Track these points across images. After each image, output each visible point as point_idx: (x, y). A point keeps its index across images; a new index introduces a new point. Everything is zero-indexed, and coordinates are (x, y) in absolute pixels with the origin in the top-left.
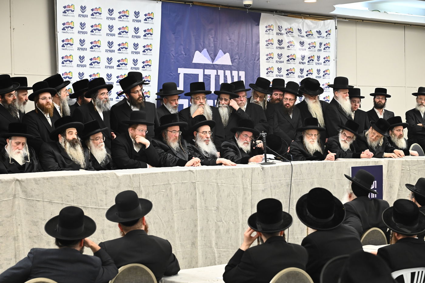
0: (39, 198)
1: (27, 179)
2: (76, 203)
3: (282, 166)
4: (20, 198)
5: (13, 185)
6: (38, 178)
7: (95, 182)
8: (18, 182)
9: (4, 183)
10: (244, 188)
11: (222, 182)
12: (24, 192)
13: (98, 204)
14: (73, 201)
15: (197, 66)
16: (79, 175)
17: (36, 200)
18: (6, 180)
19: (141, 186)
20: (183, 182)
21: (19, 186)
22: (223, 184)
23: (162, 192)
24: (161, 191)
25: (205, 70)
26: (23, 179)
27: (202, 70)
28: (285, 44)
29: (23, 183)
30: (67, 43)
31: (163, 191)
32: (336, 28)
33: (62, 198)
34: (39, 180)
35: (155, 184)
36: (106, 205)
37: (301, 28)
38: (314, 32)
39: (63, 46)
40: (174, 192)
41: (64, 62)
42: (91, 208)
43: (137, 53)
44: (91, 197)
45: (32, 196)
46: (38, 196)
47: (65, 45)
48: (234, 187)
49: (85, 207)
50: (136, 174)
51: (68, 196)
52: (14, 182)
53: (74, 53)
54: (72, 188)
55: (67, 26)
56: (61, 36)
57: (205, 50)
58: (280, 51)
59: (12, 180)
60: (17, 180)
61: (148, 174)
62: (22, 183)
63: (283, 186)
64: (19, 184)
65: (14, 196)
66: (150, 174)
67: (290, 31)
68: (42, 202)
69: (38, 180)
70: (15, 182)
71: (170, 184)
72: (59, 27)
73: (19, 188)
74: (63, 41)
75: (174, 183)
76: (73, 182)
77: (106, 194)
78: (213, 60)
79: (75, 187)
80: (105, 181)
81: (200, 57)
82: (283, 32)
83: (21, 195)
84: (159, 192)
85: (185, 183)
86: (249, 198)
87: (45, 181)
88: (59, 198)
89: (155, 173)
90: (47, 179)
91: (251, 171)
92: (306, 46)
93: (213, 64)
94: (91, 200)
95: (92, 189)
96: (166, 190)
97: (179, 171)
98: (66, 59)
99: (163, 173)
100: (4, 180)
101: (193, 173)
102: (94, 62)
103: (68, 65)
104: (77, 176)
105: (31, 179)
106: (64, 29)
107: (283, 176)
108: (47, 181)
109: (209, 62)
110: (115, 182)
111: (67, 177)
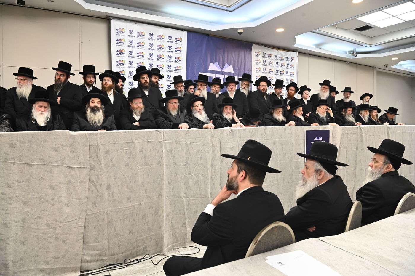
15: (212, 72)
25: (217, 75)
27: (215, 75)
28: (267, 63)
30: (120, 52)
32: (297, 57)
37: (276, 55)
38: (284, 58)
39: (117, 54)
55: (120, 42)
57: (217, 63)
58: (264, 67)
67: (270, 56)
78: (222, 69)
81: (213, 67)
82: (266, 56)
92: (280, 65)
93: (222, 72)
103: (122, 66)
109: (220, 70)
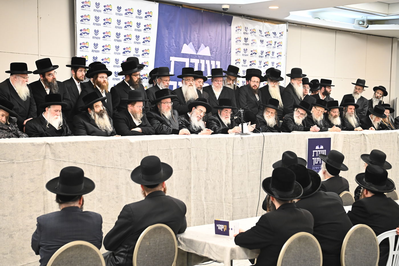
0: (65, 159)
1: (56, 143)
2: (96, 164)
3: (256, 137)
4: (50, 159)
5: (43, 148)
6: (66, 142)
7: (112, 146)
9: (36, 146)
10: (227, 154)
11: (211, 148)
12: (53, 154)
13: (114, 164)
14: (94, 162)
15: (185, 56)
17: (63, 161)
18: (38, 143)
19: (148, 150)
20: (181, 148)
21: (49, 148)
22: (211, 150)
23: (164, 156)
25: (191, 59)
26: (52, 143)
27: (188, 59)
28: (250, 42)
29: (52, 147)
30: (84, 32)
31: (165, 154)
32: (287, 31)
33: (84, 159)
34: (66, 144)
35: (160, 149)
36: (121, 165)
37: (261, 29)
38: (271, 33)
39: (81, 34)
40: (174, 156)
41: (81, 47)
42: (108, 167)
43: (138, 43)
44: (109, 159)
45: (60, 157)
46: (65, 157)
47: (82, 34)
48: (220, 153)
49: (104, 167)
50: (144, 141)
51: (89, 158)
52: (45, 145)
53: (90, 40)
54: (93, 151)
55: (85, 19)
56: (79, 26)
57: (191, 43)
59: (43, 144)
60: (48, 144)
62: (51, 146)
63: (257, 152)
64: (49, 147)
65: (45, 157)
66: (156, 140)
67: (253, 32)
68: (68, 162)
71: (171, 149)
72: (78, 18)
73: (48, 150)
74: (81, 30)
75: (174, 149)
76: (94, 146)
77: (120, 156)
78: (197, 52)
79: (95, 150)
80: (120, 145)
82: (249, 32)
83: (51, 156)
84: (162, 155)
85: (182, 148)
86: (231, 161)
87: (71, 145)
88: (82, 159)
89: (160, 140)
90: (73, 143)
91: (233, 140)
92: (265, 43)
93: (197, 55)
94: (108, 161)
95: (109, 151)
96: (168, 154)
97: (178, 139)
98: (83, 45)
99: (166, 140)
100: (36, 143)
101: (189, 140)
102: (106, 49)
103: (85, 50)
104: (97, 141)
105: (59, 143)
106: (82, 21)
107: (257, 145)
108: (72, 145)
109: (194, 53)
110: (128, 147)
111: (90, 141)
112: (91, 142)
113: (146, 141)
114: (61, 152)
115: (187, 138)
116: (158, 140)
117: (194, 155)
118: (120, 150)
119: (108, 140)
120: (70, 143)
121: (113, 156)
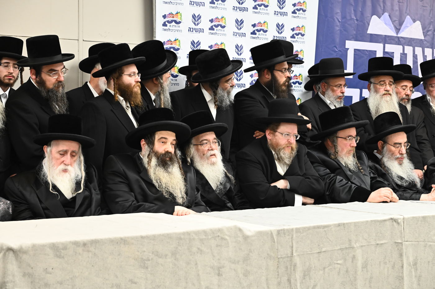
1: (34, 246)
6: (63, 244)
7: (194, 249)
8: (11, 254)
12: (29, 276)
16: (160, 235)
19: (295, 254)
20: (378, 242)
21: (14, 262)
23: (336, 265)
24: (335, 262)
26: (24, 247)
29: (25, 257)
31: (338, 262)
34: (65, 249)
35: (324, 250)
40: (360, 264)
44: (187, 283)
50: (284, 230)
52: (2, 254)
54: (143, 264)
60: (10, 249)
61: (309, 228)
62: (21, 255)
64: (14, 258)
66: (314, 227)
69: (61, 246)
70: (5, 254)
71: (353, 248)
73: (14, 267)
75: (362, 246)
76: (145, 249)
77: (219, 275)
79: (149, 260)
80: (217, 246)
83: (20, 283)
84: (330, 265)
85: (382, 244)
87: (80, 250)
89: (325, 227)
90: (85, 244)
95: (188, 263)
96: (345, 260)
99: (339, 225)
101: (398, 223)
105: (43, 246)
110: (240, 249)
111: (133, 238)
112: (136, 238)
113: (288, 230)
114: (50, 270)
115: (392, 219)
116: (319, 227)
117: (411, 259)
118: (219, 259)
119: (184, 234)
120: (76, 244)
121: (198, 275)
